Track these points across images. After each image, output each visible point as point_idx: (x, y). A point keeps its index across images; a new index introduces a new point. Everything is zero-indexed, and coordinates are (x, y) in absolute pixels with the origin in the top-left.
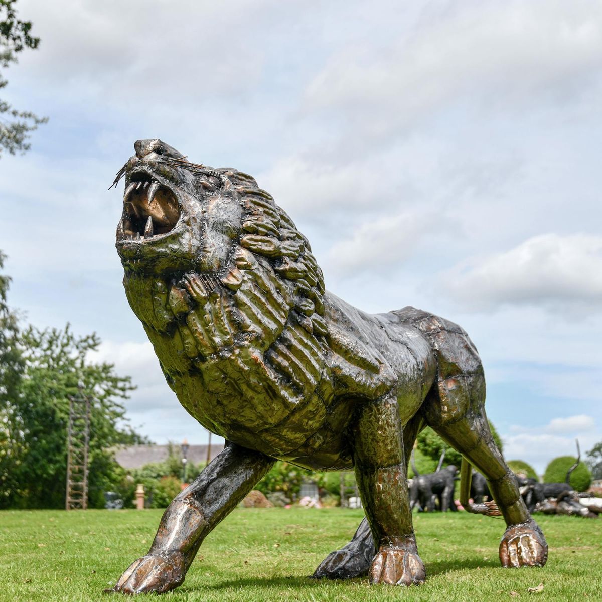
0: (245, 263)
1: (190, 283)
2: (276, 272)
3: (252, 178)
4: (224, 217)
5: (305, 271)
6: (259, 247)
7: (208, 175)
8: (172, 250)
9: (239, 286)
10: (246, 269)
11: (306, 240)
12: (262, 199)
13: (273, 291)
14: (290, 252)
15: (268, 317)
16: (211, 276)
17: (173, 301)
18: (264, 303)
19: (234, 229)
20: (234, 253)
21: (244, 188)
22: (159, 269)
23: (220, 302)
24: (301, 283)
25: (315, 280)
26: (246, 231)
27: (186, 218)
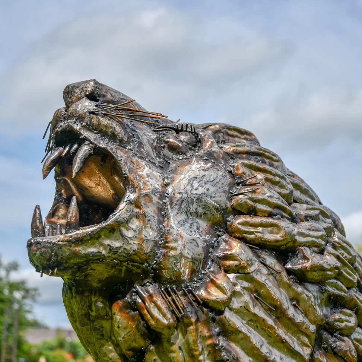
0: (236, 263)
1: (144, 301)
2: (289, 272)
3: (250, 134)
4: (201, 191)
5: (337, 268)
6: (258, 234)
7: (178, 131)
8: (111, 249)
9: (227, 303)
10: (238, 273)
11: (336, 218)
12: (264, 162)
13: (287, 305)
14: (310, 239)
15: (279, 349)
16: (179, 288)
17: (120, 332)
18: (271, 327)
19: (217, 209)
20: (218, 247)
21: (234, 146)
22: (96, 280)
23: (197, 329)
24: (332, 285)
25: (354, 278)
26: (237, 212)
27: (133, 196)
